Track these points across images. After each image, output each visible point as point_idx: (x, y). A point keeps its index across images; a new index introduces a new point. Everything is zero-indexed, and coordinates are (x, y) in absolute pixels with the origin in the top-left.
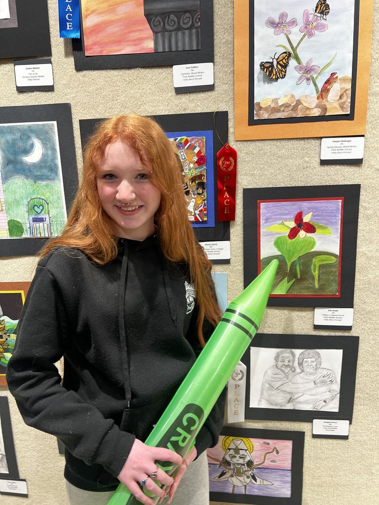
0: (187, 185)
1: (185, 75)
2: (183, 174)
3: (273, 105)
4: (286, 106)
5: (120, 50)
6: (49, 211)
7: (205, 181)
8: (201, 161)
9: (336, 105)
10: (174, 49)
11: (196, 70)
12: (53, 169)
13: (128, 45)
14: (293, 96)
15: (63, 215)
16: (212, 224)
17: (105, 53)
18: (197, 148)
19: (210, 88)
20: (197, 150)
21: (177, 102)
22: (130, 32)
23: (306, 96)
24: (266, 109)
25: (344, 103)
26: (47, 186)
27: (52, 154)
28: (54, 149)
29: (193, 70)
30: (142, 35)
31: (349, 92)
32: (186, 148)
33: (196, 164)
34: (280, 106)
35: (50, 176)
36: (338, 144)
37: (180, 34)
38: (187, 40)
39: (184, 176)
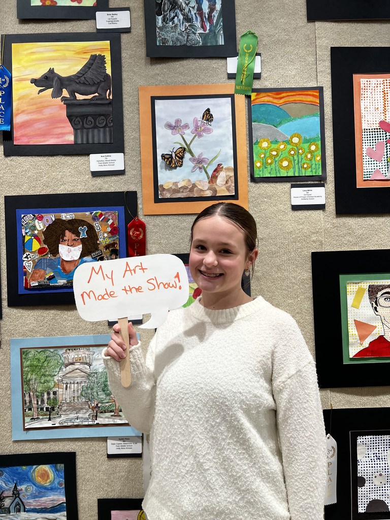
0: (101, 252)
1: (100, 162)
2: (98, 242)
3: (174, 187)
4: (184, 188)
5: (45, 141)
8: (114, 231)
9: (224, 188)
10: (90, 141)
11: (109, 158)
13: (52, 138)
14: (189, 181)
17: (31, 143)
18: (111, 220)
19: (121, 173)
20: (110, 222)
21: (93, 183)
22: (54, 128)
23: (200, 181)
24: (168, 190)
25: (230, 186)
29: (106, 158)
30: (64, 131)
31: (233, 178)
32: (100, 220)
33: (110, 234)
34: (180, 188)
37: (96, 131)
38: (102, 135)
39: (99, 244)
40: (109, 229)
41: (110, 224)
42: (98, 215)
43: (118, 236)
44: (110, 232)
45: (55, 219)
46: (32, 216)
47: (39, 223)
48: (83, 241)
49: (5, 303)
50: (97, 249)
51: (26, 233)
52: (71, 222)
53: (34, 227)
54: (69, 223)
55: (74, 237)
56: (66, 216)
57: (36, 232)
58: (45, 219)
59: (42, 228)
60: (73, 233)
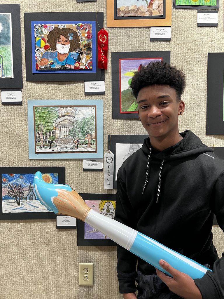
0: (81, 49)
2: (80, 43)
3: (126, 10)
4: (132, 10)
6: (3, 62)
7: (91, 47)
8: (89, 36)
9: (157, 11)
12: (7, 39)
14: (136, 6)
15: (11, 64)
16: (94, 71)
20: (87, 30)
21: (77, 6)
23: (142, 6)
24: (123, 11)
25: (160, 10)
26: (3, 48)
27: (7, 30)
28: (9, 28)
31: (163, 5)
32: (81, 29)
34: (130, 10)
35: (5, 42)
36: (159, 31)
39: (80, 44)
40: (86, 35)
41: (87, 32)
42: (80, 26)
43: (91, 40)
44: (87, 37)
45: (55, 28)
46: (40, 25)
47: (44, 30)
48: (71, 42)
49: (24, 79)
50: (79, 47)
51: (37, 36)
52: (64, 29)
53: (42, 32)
54: (63, 31)
55: (65, 39)
56: (61, 26)
57: (43, 35)
58: (48, 28)
59: (47, 33)
60: (65, 37)
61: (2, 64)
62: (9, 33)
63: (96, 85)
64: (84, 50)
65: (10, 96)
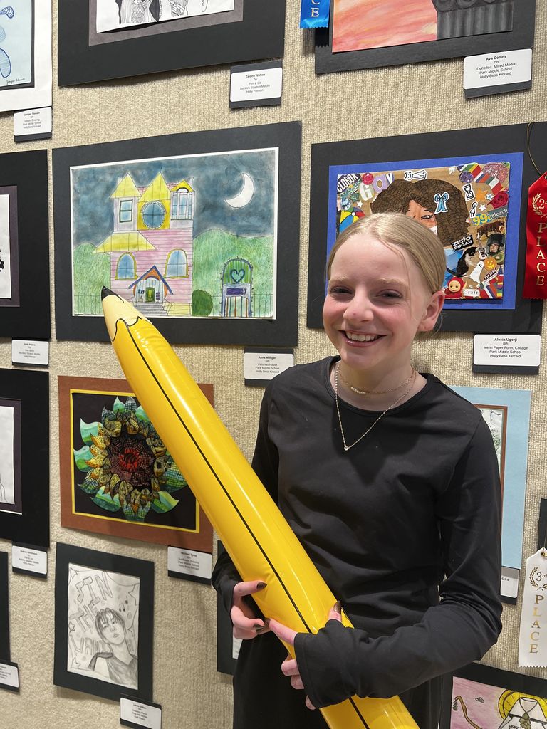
1: (483, 70)
2: (467, 221)
5: (384, 41)
6: (251, 278)
7: (504, 232)
8: (500, 199)
10: (468, 32)
11: (501, 61)
12: (266, 218)
13: (397, 33)
15: (272, 285)
16: (510, 304)
17: (360, 47)
18: (495, 179)
19: (524, 88)
20: (493, 184)
21: (465, 112)
22: (402, 15)
26: (253, 241)
27: (267, 195)
28: (270, 188)
29: (497, 62)
30: (420, 17)
32: (475, 180)
33: (491, 205)
35: (260, 226)
38: (491, 18)
39: (469, 224)
40: (491, 197)
41: (493, 187)
42: (471, 171)
43: (505, 210)
44: (491, 203)
45: (394, 181)
46: (355, 176)
47: (365, 189)
50: (464, 234)
51: (344, 207)
52: (421, 185)
53: (357, 196)
54: (417, 188)
55: (424, 211)
56: (413, 175)
57: (360, 204)
58: (375, 182)
59: (370, 196)
60: (423, 205)
61: (251, 283)
62: (271, 201)
63: (510, 344)
64: (481, 242)
65: (265, 366)
